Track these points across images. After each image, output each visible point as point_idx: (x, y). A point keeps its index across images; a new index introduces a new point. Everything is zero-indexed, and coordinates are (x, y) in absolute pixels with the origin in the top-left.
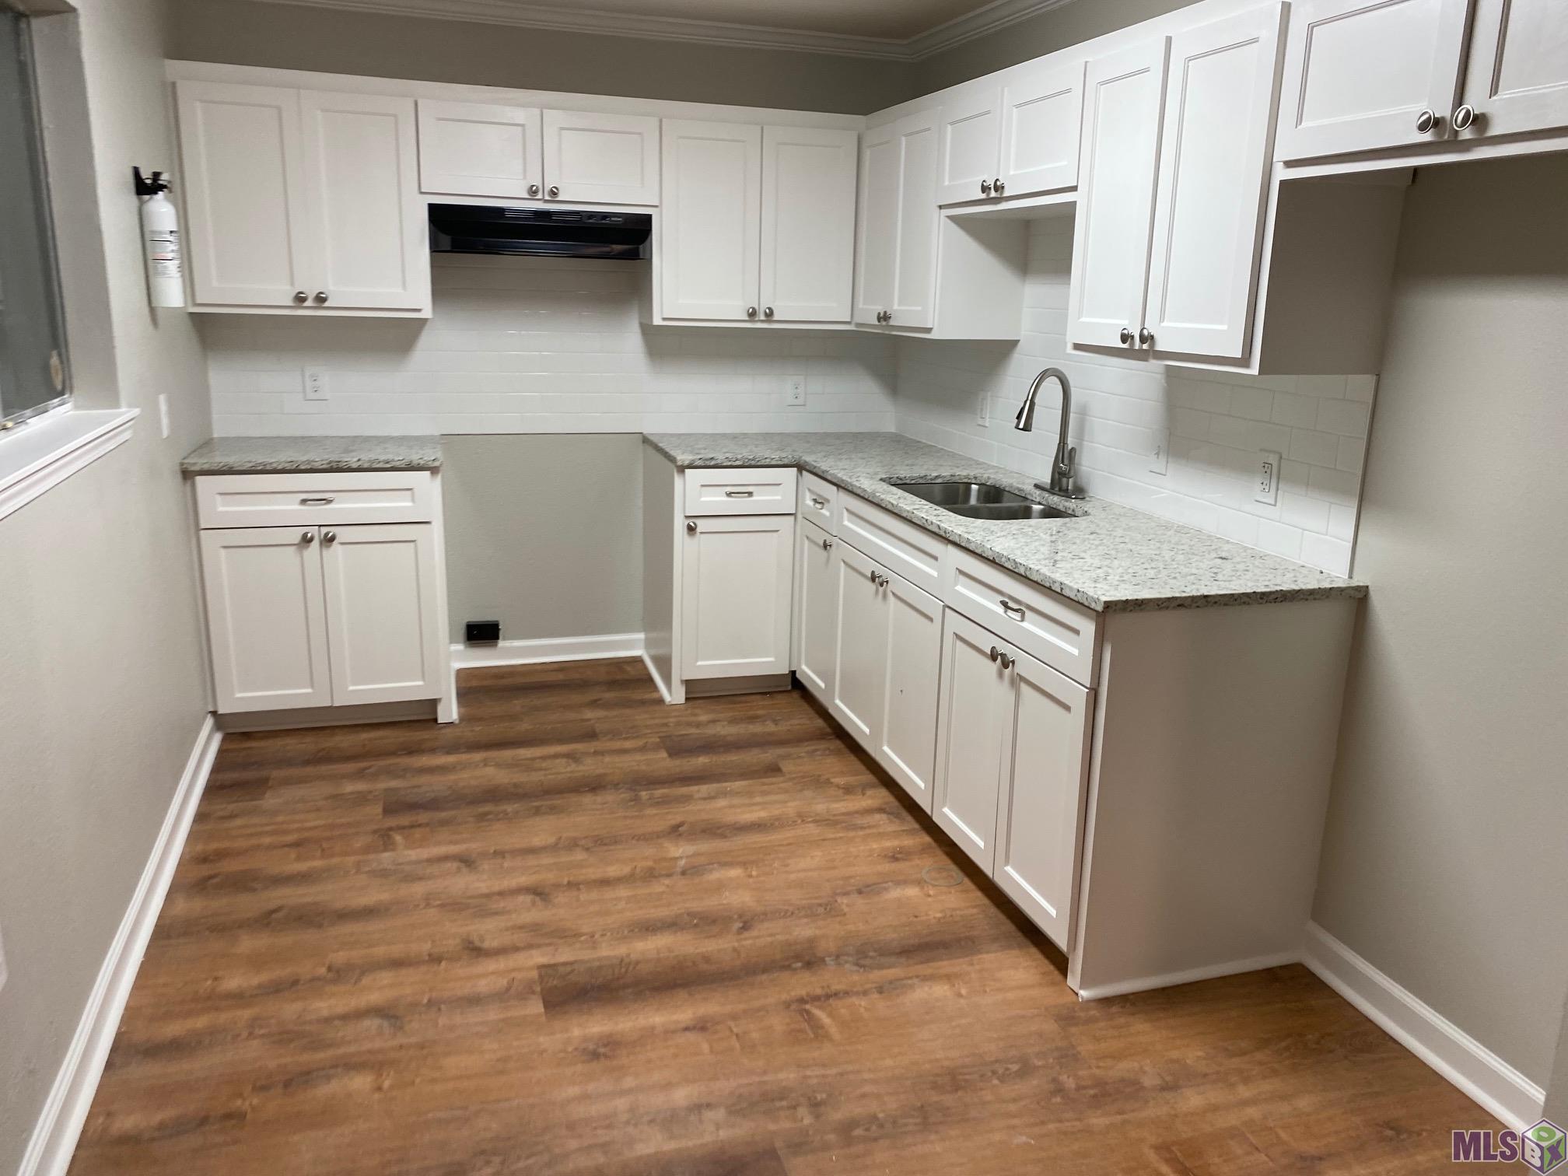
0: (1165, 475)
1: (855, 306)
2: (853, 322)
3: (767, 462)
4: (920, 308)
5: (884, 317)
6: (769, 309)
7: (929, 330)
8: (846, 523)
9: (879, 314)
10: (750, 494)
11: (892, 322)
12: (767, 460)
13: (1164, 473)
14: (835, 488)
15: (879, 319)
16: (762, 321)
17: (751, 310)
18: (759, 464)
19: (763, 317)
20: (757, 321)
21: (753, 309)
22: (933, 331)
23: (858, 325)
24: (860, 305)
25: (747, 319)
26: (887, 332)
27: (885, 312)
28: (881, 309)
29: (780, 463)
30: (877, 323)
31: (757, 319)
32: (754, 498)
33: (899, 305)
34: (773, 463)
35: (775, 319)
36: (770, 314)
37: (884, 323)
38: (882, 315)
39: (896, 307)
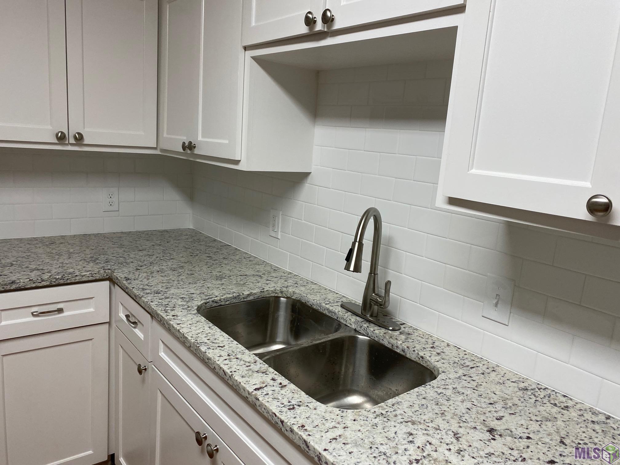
0: (508, 326)
1: (160, 134)
2: (158, 149)
3: (78, 279)
4: (226, 142)
5: (189, 147)
6: (79, 134)
7: (237, 162)
8: (162, 354)
9: (184, 143)
10: (60, 311)
11: (196, 151)
12: (77, 278)
13: (507, 324)
14: (149, 316)
15: (184, 147)
16: (72, 145)
17: (60, 134)
18: (69, 282)
19: (72, 141)
20: (67, 145)
21: (62, 133)
22: (241, 163)
23: (162, 150)
24: (165, 134)
25: (57, 142)
26: (191, 159)
27: (190, 143)
28: (186, 139)
29: (91, 278)
30: (181, 150)
31: (67, 142)
32: (65, 314)
33: (203, 137)
34: (85, 279)
35: (85, 143)
36: (79, 138)
37: (189, 152)
38: (187, 144)
39: (200, 138)
